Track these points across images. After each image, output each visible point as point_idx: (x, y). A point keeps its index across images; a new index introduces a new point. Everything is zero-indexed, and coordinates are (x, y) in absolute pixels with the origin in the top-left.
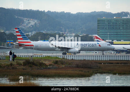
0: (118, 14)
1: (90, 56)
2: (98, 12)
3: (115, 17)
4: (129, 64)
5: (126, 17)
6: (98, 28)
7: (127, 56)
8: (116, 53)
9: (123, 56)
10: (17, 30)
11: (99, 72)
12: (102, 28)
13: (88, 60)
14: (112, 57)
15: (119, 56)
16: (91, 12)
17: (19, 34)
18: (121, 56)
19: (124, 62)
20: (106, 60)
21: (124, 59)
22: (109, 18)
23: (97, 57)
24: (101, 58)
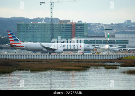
0: (34, 19)
1: (10, 55)
2: (17, 18)
3: (31, 22)
4: (43, 62)
5: (41, 22)
6: (17, 32)
7: (42, 55)
8: (33, 53)
9: (38, 55)
10: (9, 33)
11: (18, 69)
12: (21, 31)
13: (9, 59)
14: (29, 56)
15: (35, 55)
16: (11, 18)
17: (11, 36)
18: (37, 55)
19: (40, 60)
20: (24, 58)
21: (39, 58)
22: (27, 23)
23: (16, 56)
24: (20, 57)
